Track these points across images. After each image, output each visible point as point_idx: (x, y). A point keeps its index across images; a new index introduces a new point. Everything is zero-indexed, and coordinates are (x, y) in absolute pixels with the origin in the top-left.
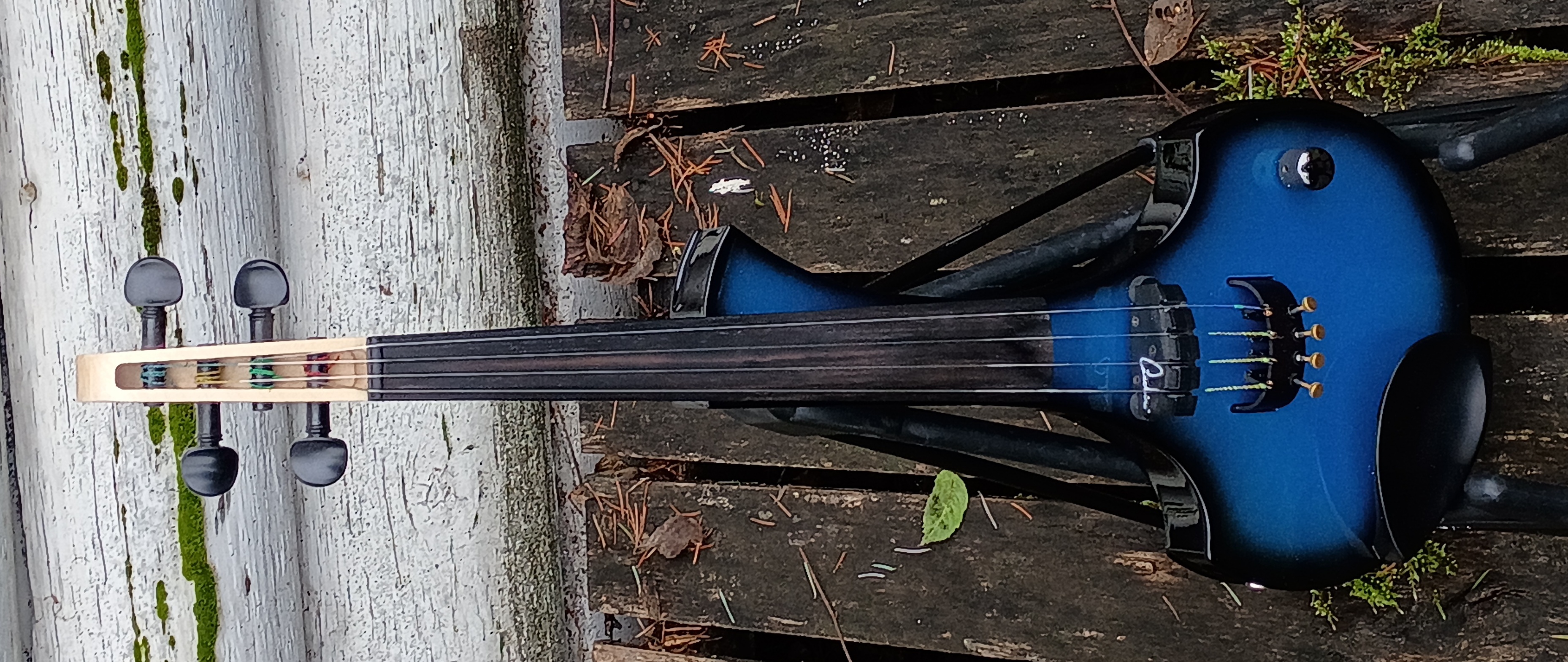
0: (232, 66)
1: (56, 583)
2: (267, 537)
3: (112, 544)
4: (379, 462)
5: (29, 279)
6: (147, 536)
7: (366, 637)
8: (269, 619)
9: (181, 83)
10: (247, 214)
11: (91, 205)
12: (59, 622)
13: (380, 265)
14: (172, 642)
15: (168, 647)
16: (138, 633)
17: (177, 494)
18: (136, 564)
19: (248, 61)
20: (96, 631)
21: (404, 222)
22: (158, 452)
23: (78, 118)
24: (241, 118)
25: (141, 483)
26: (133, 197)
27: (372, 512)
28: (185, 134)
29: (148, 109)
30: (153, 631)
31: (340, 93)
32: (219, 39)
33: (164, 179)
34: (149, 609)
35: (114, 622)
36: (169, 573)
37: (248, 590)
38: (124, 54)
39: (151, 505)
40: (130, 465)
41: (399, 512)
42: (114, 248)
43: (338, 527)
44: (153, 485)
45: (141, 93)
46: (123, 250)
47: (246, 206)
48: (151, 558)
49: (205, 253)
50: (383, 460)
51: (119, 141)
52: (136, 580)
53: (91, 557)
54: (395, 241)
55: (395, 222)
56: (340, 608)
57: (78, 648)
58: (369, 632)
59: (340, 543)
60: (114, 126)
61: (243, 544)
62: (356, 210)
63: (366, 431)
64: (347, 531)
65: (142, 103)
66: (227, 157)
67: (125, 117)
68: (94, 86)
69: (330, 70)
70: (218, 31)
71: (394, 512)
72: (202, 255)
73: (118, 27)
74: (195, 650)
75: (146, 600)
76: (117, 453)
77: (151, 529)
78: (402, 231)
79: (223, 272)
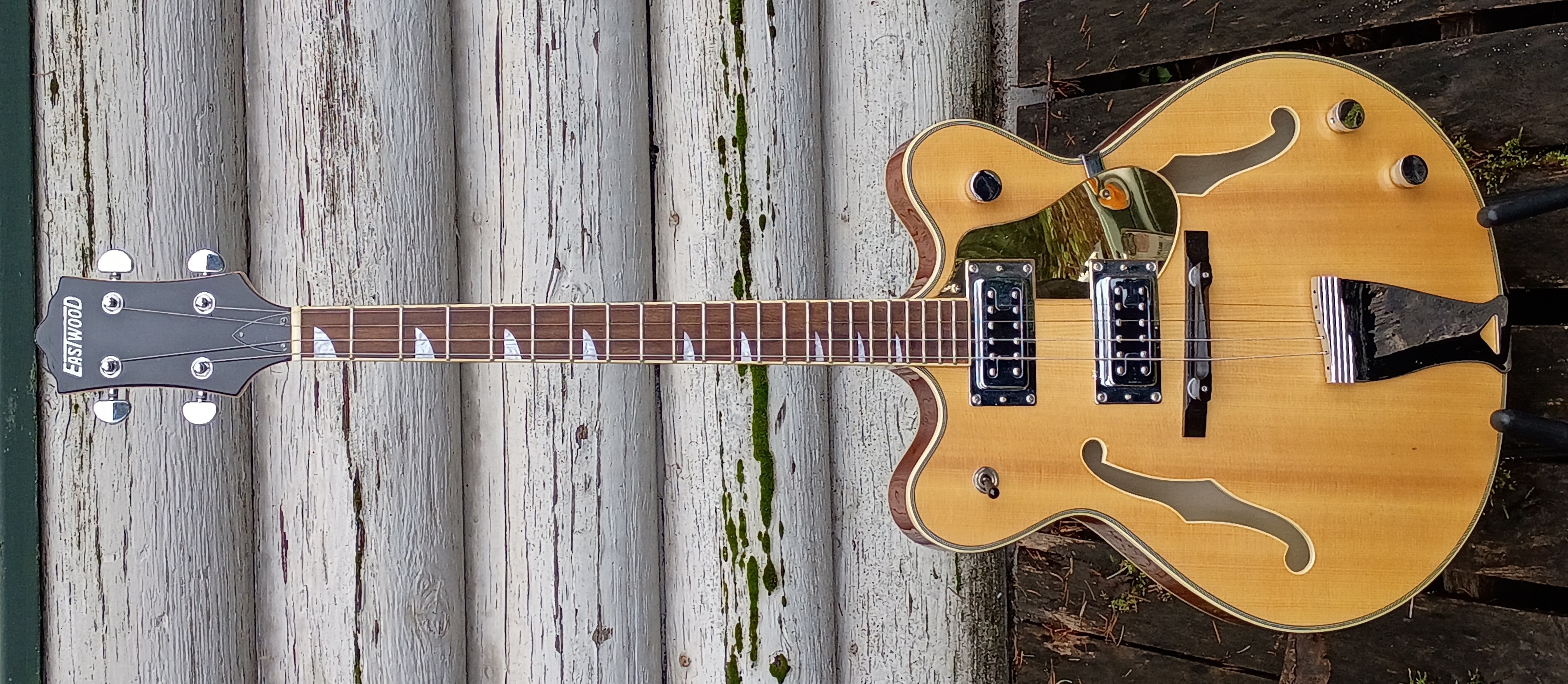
0: (801, 148)
1: (679, 456)
2: (807, 440)
3: (713, 434)
4: (883, 401)
5: (673, 272)
6: (733, 432)
7: (870, 510)
8: (807, 490)
9: (768, 157)
10: (805, 240)
11: (710, 229)
12: (680, 480)
13: (890, 278)
14: (745, 498)
15: (743, 500)
16: (725, 490)
17: (753, 407)
18: (726, 448)
19: (811, 145)
20: (701, 487)
21: (906, 251)
22: (742, 381)
23: (705, 176)
24: (804, 180)
25: (731, 399)
26: (735, 225)
27: (877, 432)
28: (768, 188)
29: (747, 172)
30: (735, 490)
31: (870, 168)
32: (793, 132)
33: (754, 215)
34: (733, 476)
35: (712, 483)
36: (746, 455)
37: (794, 471)
38: (734, 139)
39: (737, 413)
40: (726, 388)
41: (893, 433)
42: (722, 255)
43: (856, 441)
44: (738, 401)
45: (743, 161)
46: (728, 257)
47: (804, 233)
48: (735, 446)
49: (777, 262)
50: (886, 400)
51: (729, 190)
52: (726, 458)
53: (700, 442)
54: (900, 263)
55: (900, 251)
56: (856, 491)
57: (690, 496)
58: (872, 507)
59: (857, 451)
60: (726, 181)
61: (792, 442)
62: (877, 241)
63: (876, 381)
64: (861, 443)
65: (744, 168)
66: (795, 203)
67: (733, 177)
68: (716, 157)
69: (865, 154)
70: (793, 126)
71: (891, 434)
72: (775, 263)
73: (732, 121)
74: (759, 504)
75: (731, 470)
76: (718, 380)
77: (736, 427)
78: (905, 257)
79: (788, 274)
